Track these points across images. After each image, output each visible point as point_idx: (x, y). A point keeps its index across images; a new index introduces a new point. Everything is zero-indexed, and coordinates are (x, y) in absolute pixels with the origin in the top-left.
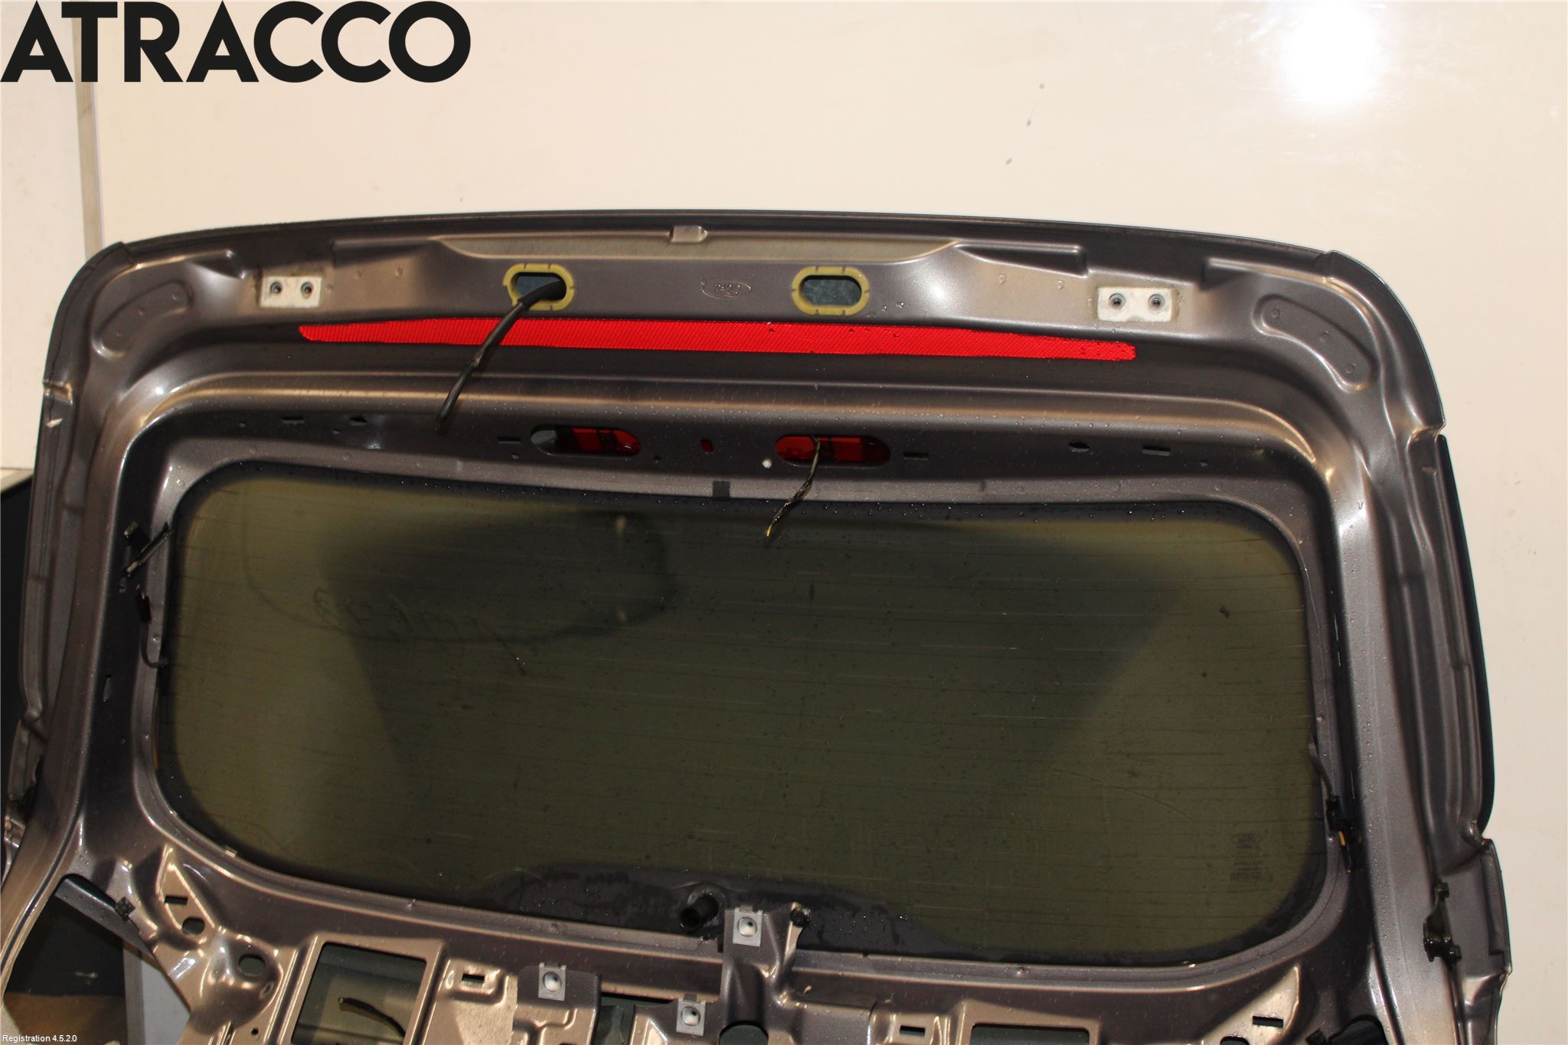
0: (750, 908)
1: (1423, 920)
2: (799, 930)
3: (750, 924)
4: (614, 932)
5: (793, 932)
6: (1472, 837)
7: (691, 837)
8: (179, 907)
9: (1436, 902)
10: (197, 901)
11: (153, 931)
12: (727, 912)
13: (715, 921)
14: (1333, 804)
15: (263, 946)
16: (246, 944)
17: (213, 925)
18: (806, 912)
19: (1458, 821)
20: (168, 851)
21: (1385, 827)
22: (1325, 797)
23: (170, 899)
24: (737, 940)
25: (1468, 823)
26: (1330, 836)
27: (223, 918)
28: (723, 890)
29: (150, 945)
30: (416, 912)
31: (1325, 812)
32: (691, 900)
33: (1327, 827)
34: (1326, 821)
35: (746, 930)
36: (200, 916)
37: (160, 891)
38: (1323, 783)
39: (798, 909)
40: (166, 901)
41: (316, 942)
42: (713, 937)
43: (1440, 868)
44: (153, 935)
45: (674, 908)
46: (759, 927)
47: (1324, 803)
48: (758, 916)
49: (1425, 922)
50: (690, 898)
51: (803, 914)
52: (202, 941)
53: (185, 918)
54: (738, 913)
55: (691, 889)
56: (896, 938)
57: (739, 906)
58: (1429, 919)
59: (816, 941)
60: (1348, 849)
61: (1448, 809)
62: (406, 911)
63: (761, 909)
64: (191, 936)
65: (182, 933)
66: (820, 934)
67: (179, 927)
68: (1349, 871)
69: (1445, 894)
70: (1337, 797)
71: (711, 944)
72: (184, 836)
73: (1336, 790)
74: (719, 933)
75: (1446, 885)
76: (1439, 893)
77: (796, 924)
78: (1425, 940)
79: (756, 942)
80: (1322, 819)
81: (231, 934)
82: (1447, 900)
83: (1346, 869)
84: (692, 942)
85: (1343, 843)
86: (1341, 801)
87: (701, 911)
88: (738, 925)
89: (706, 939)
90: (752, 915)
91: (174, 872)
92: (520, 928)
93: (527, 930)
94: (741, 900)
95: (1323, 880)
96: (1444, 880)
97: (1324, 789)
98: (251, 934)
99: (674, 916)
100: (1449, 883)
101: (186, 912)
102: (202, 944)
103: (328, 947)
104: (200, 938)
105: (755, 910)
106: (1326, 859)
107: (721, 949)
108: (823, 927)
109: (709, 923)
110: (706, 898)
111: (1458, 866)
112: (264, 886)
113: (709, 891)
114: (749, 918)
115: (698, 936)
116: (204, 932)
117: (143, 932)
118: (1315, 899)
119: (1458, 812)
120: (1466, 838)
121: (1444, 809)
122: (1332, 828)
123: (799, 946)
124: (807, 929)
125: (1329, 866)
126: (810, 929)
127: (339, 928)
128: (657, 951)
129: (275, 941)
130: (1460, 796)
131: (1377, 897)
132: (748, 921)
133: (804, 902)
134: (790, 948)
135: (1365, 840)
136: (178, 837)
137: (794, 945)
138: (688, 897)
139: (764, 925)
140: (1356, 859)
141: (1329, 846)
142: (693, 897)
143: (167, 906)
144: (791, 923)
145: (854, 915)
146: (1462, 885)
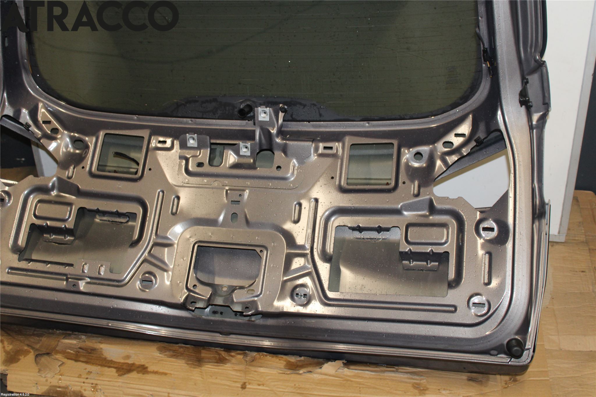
0: (264, 107)
1: (518, 92)
2: (284, 114)
3: (265, 113)
4: (214, 121)
5: (281, 115)
6: (538, 60)
7: (240, 83)
8: (48, 125)
9: (524, 85)
10: (54, 122)
11: (39, 134)
12: (256, 109)
13: (252, 114)
14: (485, 51)
15: (82, 137)
16: (76, 136)
17: (62, 131)
18: (286, 107)
19: (533, 54)
20: (40, 105)
21: (505, 57)
22: (482, 48)
23: (44, 122)
24: (260, 119)
25: (537, 55)
26: (484, 64)
27: (65, 128)
28: (254, 102)
29: (39, 139)
30: (139, 120)
31: (482, 55)
32: (242, 107)
33: (483, 60)
34: (482, 58)
35: (263, 115)
36: (56, 127)
37: (40, 119)
38: (481, 43)
39: (283, 106)
40: (43, 123)
41: (102, 134)
42: (251, 120)
43: (525, 73)
44: (40, 136)
45: (236, 110)
46: (268, 113)
47: (482, 51)
48: (268, 110)
49: (520, 92)
50: (242, 106)
51: (285, 108)
52: (59, 136)
53: (51, 128)
54: (260, 109)
55: (241, 103)
56: (321, 115)
57: (260, 107)
58: (521, 92)
59: (290, 118)
60: (491, 68)
61: (529, 50)
62: (134, 119)
63: (268, 107)
64: (54, 135)
65: (50, 134)
66: (292, 116)
67: (49, 132)
68: (491, 76)
69: (527, 82)
70: (487, 49)
71: (251, 122)
72: (46, 98)
73: (487, 45)
74: (253, 118)
75: (527, 79)
76: (525, 82)
77: (282, 112)
78: (519, 99)
79: (267, 119)
80: (481, 58)
81: (69, 133)
82: (528, 85)
83: (490, 76)
84: (244, 122)
85: (489, 66)
86: (488, 49)
87: (246, 110)
88: (260, 113)
89: (249, 121)
90: (265, 109)
91: (44, 112)
92: (179, 122)
93: (181, 123)
94: (261, 105)
95: (481, 82)
96: (527, 77)
97: (482, 46)
98: (78, 133)
99: (236, 113)
100: (529, 78)
101: (51, 126)
102: (59, 138)
103: (107, 135)
104: (58, 136)
105: (266, 107)
106: (482, 73)
107: (254, 124)
108: (292, 113)
109: (249, 115)
110: (248, 106)
111: (533, 72)
112: (79, 115)
113: (248, 103)
114: (264, 110)
115: (246, 120)
116: (59, 134)
117: (36, 135)
118: (478, 89)
119: (533, 50)
120: (536, 61)
121: (527, 50)
122: (484, 61)
123: (284, 121)
124: (286, 114)
125: (483, 76)
126: (288, 114)
127: (110, 128)
128: (231, 127)
129: (87, 135)
130: (534, 45)
131: (501, 84)
132: (264, 112)
133: (284, 104)
134: (280, 121)
135: (497, 64)
136: (44, 99)
137: (282, 120)
138: (241, 106)
139: (270, 112)
140: (494, 72)
141: (483, 67)
142: (243, 106)
143: (43, 125)
144: (280, 112)
145: (304, 107)
146: (534, 79)
